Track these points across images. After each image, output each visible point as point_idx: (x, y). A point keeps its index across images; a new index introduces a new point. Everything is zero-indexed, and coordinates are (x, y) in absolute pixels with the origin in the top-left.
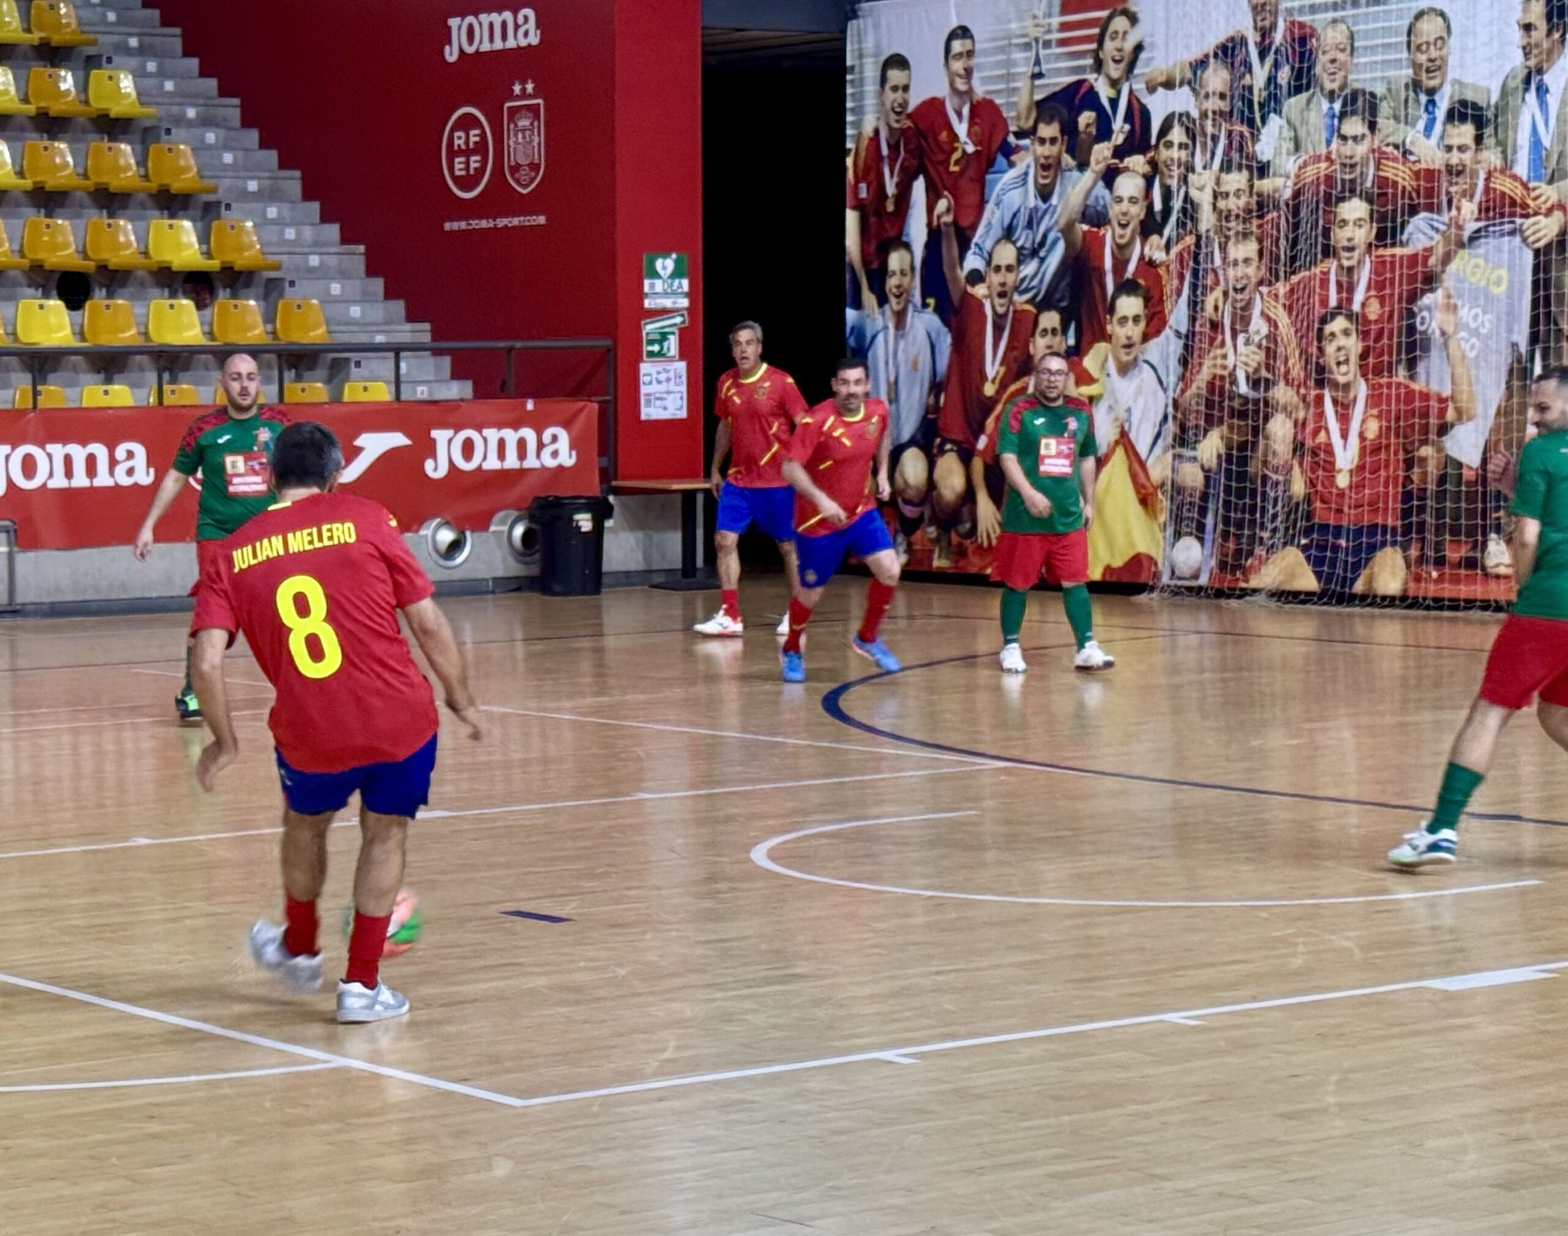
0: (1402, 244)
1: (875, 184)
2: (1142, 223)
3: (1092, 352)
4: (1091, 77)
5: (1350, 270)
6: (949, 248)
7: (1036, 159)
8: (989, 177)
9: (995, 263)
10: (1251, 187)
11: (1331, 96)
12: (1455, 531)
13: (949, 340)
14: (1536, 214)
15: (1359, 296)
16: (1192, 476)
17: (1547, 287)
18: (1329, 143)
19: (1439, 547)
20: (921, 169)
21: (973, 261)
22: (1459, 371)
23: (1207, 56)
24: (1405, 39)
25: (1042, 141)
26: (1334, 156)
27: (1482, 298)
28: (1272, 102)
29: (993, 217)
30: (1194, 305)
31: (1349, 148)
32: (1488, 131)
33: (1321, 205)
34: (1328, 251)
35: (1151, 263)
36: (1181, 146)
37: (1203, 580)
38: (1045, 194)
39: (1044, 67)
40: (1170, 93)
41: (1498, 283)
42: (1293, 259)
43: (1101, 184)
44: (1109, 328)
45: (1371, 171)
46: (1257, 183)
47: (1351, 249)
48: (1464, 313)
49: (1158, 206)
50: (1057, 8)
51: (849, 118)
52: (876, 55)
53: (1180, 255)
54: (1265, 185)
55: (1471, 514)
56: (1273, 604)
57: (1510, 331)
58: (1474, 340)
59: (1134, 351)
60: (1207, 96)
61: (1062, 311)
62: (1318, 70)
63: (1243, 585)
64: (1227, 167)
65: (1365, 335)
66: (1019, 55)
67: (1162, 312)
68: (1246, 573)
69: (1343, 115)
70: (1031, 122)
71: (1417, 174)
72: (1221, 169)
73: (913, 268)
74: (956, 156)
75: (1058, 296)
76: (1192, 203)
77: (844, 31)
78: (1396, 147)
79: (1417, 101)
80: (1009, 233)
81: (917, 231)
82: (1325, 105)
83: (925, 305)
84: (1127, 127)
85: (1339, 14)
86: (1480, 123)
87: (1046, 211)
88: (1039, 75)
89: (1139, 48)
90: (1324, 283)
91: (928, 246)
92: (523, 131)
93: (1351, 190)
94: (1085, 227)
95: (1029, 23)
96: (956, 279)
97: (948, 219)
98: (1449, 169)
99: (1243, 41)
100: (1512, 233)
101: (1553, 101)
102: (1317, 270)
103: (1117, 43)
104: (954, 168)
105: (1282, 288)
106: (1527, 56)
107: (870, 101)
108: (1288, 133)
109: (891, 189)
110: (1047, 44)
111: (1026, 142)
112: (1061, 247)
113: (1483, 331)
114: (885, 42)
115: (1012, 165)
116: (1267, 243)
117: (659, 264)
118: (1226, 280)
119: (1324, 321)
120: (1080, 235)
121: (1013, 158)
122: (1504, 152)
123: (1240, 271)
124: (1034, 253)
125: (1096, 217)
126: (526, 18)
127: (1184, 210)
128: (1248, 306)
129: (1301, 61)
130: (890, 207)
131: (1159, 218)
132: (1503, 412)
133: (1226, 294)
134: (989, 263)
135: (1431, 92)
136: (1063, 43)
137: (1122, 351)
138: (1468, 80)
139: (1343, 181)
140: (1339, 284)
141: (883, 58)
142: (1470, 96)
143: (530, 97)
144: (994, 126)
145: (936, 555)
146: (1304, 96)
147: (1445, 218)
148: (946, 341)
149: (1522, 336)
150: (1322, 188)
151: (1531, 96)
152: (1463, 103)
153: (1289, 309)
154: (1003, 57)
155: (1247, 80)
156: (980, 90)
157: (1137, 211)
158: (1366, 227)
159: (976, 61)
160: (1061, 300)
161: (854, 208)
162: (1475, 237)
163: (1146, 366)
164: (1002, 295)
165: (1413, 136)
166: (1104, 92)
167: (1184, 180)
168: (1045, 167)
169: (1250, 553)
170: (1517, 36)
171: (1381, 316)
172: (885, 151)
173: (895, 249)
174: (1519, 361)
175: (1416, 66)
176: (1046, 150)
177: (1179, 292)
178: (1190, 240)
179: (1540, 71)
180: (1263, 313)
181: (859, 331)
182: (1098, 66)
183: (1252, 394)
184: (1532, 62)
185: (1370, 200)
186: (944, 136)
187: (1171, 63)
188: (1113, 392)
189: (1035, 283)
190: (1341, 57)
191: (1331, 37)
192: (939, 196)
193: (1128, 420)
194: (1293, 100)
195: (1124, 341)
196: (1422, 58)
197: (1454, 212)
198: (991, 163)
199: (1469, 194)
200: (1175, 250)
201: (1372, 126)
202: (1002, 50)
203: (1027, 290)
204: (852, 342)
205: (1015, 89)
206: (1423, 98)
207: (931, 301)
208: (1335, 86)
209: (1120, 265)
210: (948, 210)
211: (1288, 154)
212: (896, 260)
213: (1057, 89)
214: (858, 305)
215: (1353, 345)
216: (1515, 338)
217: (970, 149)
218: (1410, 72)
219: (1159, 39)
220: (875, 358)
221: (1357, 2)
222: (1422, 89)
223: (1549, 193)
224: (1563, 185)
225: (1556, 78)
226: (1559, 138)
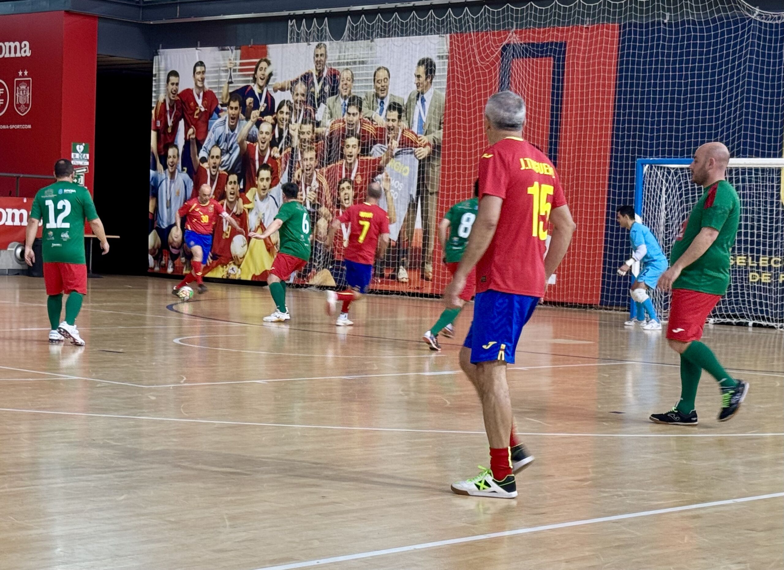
0: (371, 156)
1: (163, 121)
2: (270, 142)
3: (250, 191)
4: (252, 84)
5: (351, 164)
6: (194, 148)
7: (229, 115)
8: (210, 121)
9: (211, 155)
10: (313, 131)
11: (345, 97)
12: (388, 264)
13: (192, 184)
14: (420, 146)
15: (353, 174)
17: (423, 174)
18: (344, 115)
19: (381, 270)
20: (183, 116)
21: (203, 154)
22: (390, 204)
23: (298, 79)
24: (373, 78)
25: (232, 108)
26: (345, 120)
27: (399, 177)
28: (322, 98)
29: (211, 137)
30: (290, 174)
31: (351, 118)
32: (403, 114)
33: (341, 139)
34: (342, 156)
35: (274, 158)
36: (287, 113)
37: (291, 281)
38: (232, 129)
39: (233, 79)
40: (283, 93)
41: (405, 171)
42: (329, 159)
43: (255, 126)
44: (257, 182)
45: (359, 127)
46: (315, 129)
47: (351, 156)
48: (393, 183)
49: (277, 136)
50: (239, 57)
51: (154, 95)
52: (166, 70)
53: (286, 156)
54: (319, 130)
55: (394, 258)
56: (318, 290)
57: (409, 190)
58: (396, 193)
59: (266, 192)
60: (297, 95)
61: (238, 175)
62: (340, 87)
63: (307, 283)
64: (304, 122)
65: (355, 189)
66: (223, 74)
67: (278, 177)
68: (308, 278)
69: (349, 105)
70: (227, 101)
71: (376, 129)
72: (302, 123)
73: (178, 155)
74: (197, 112)
75: (237, 169)
76: (291, 136)
77: (153, 60)
78: (369, 118)
79: (377, 101)
80: (218, 143)
81: (180, 141)
82: (342, 101)
83: (183, 170)
84: (265, 105)
85: (349, 67)
86: (400, 111)
87: (232, 136)
88: (231, 83)
89: (271, 75)
90: (341, 168)
91: (184, 147)
92: (23, 90)
93: (352, 133)
94: (248, 143)
95: (228, 62)
96: (196, 160)
97: (194, 136)
98: (389, 128)
99: (312, 74)
100: (411, 153)
101: (427, 104)
102: (338, 163)
103: (262, 72)
104: (196, 117)
105: (324, 170)
106: (418, 87)
107: (162, 88)
108: (328, 111)
109: (170, 123)
110: (235, 71)
111: (225, 108)
112: (238, 150)
113: (400, 189)
114: (169, 66)
115: (219, 117)
116: (319, 152)
117: (78, 147)
118: (303, 167)
119: (340, 183)
120: (246, 146)
121: (220, 114)
122: (409, 123)
123: (309, 162)
124: (228, 151)
125: (252, 139)
126: (25, 45)
127: (288, 138)
128: (312, 175)
129: (334, 83)
130: (170, 131)
131: (277, 141)
132: (406, 220)
133: (303, 171)
134: (209, 155)
135: (382, 98)
136: (241, 70)
137: (262, 191)
138: (396, 94)
139: (349, 130)
140: (346, 169)
141: (168, 72)
142: (397, 101)
143: (26, 77)
144: (213, 101)
145: (185, 269)
146: (335, 97)
147: (387, 146)
148: (191, 184)
149: (414, 193)
150: (341, 132)
151: (419, 102)
152: (395, 103)
153: (327, 178)
154: (217, 75)
155: (312, 89)
156: (207, 87)
157: (269, 137)
158: (357, 147)
159: (206, 75)
160: (238, 170)
161: (154, 130)
162: (397, 154)
163: (271, 198)
164: (214, 167)
165: (375, 115)
166: (257, 91)
167: (287, 126)
168: (233, 118)
169: (310, 271)
170: (414, 79)
171: (361, 182)
172: (168, 108)
173: (171, 147)
174: (413, 201)
175: (377, 89)
176: (233, 112)
177: (285, 168)
178: (290, 149)
179: (423, 93)
180: (317, 179)
181: (155, 179)
182: (255, 80)
183: (312, 210)
184: (420, 90)
185: (359, 138)
186: (192, 104)
187: (283, 81)
188: (257, 207)
189: (228, 163)
190: (349, 83)
191: (345, 75)
192: (190, 127)
193: (263, 218)
194: (330, 98)
195: (263, 187)
196: (379, 86)
197: (390, 144)
198: (211, 116)
199: (395, 138)
200: (283, 153)
201: (360, 110)
202: (216, 72)
203: (224, 166)
204: (152, 183)
205: (221, 87)
206: (379, 101)
207: (185, 169)
208: (347, 94)
209: (261, 158)
210: (193, 133)
211: (329, 119)
212: (171, 152)
213: (238, 88)
214: (155, 169)
215: (351, 193)
216: (411, 193)
217: (203, 109)
218: (375, 90)
219: (279, 72)
220: (162, 190)
221: (355, 63)
222: (379, 97)
223: (425, 139)
224: (431, 136)
225: (428, 96)
226: (430, 118)
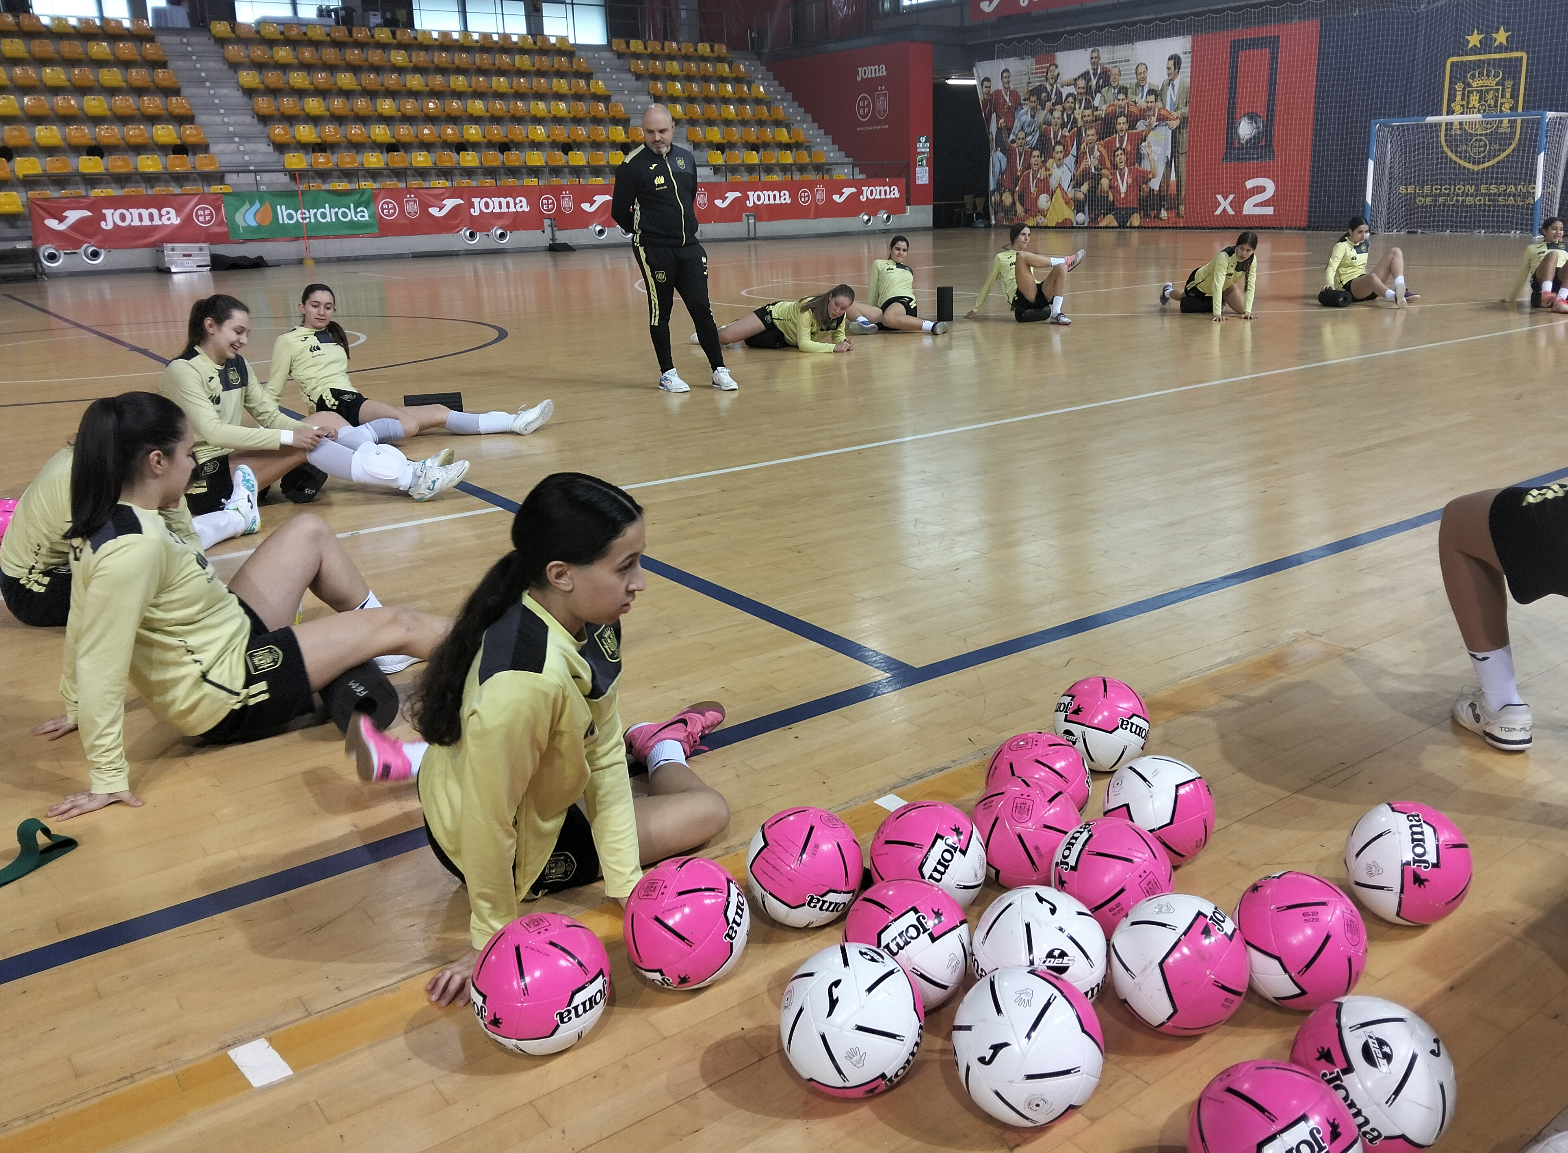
0: (1136, 129)
2: (1061, 125)
3: (1049, 162)
4: (1045, 83)
5: (1122, 137)
6: (1005, 133)
7: (1030, 107)
8: (1016, 112)
9: (1019, 137)
10: (1092, 114)
11: (1115, 88)
12: (1152, 208)
13: (1005, 160)
14: (1172, 120)
15: (1125, 144)
16: (1080, 196)
17: (1176, 140)
18: (1114, 101)
19: (1148, 212)
20: (995, 110)
21: (1012, 137)
22: (1152, 164)
23: (1079, 77)
24: (1136, 72)
25: (1031, 102)
26: (1116, 105)
29: (1017, 124)
30: (1078, 147)
31: (1120, 102)
32: (1159, 97)
33: (1113, 119)
35: (1065, 136)
37: (1086, 225)
38: (1033, 117)
40: (1068, 87)
41: (1162, 139)
42: (1106, 134)
43: (1049, 114)
44: (1053, 155)
45: (1126, 109)
46: (1095, 113)
47: (1122, 131)
49: (1066, 119)
50: (1034, 63)
53: (1073, 134)
55: (1157, 202)
57: (1165, 153)
58: (1157, 154)
59: (1061, 161)
60: (1079, 88)
61: (1039, 150)
64: (1085, 108)
65: (1127, 155)
66: (1024, 77)
67: (1068, 150)
68: (1098, 222)
69: (1118, 93)
70: (1027, 96)
71: (1139, 109)
74: (1006, 106)
76: (1076, 119)
78: (1133, 102)
79: (1138, 89)
80: (1022, 129)
82: (1113, 90)
83: (997, 150)
84: (1056, 97)
85: (1117, 65)
86: (1156, 96)
87: (1033, 122)
88: (1030, 83)
89: (1058, 75)
90: (1115, 141)
91: (997, 133)
92: (881, 101)
93: (1121, 114)
94: (1045, 126)
95: (1026, 67)
96: (1007, 142)
97: (1003, 124)
98: (1148, 108)
99: (1089, 72)
101: (1176, 88)
102: (1113, 137)
103: (1052, 73)
104: (1005, 110)
105: (1103, 142)
106: (1169, 76)
108: (1103, 98)
110: (1032, 74)
112: (1038, 132)
113: (1159, 152)
116: (1098, 129)
117: (921, 139)
118: (1087, 140)
119: (1115, 151)
120: (1043, 129)
122: (1163, 103)
123: (1090, 138)
124: (1030, 134)
125: (1048, 123)
126: (882, 68)
127: (1074, 120)
128: (1094, 147)
129: (1106, 78)
131: (1066, 123)
132: (1164, 175)
133: (1087, 144)
134: (1017, 137)
135: (1143, 87)
137: (1058, 161)
138: (1153, 83)
139: (1118, 112)
140: (1119, 141)
142: (1153, 87)
143: (884, 90)
144: (1017, 97)
146: (1107, 88)
147: (1148, 122)
149: (1169, 153)
150: (1113, 113)
151: (1170, 87)
152: (1152, 89)
153: (1105, 148)
155: (1090, 83)
156: (1012, 87)
157: (1060, 122)
158: (1126, 124)
159: (1011, 79)
160: (1039, 147)
162: (1156, 126)
163: (1065, 165)
164: (1021, 146)
165: (1138, 99)
167: (1073, 112)
168: (1032, 109)
169: (1098, 217)
170: (1165, 71)
171: (1131, 149)
174: (1168, 161)
175: (1138, 79)
176: (1033, 104)
177: (1074, 143)
178: (1075, 129)
179: (1173, 80)
180: (1098, 149)
182: (1047, 80)
183: (1096, 172)
184: (1170, 78)
185: (1127, 117)
186: (1001, 101)
187: (1067, 79)
188: (1056, 173)
189: (1031, 143)
191: (1115, 71)
193: (1061, 181)
194: (1103, 89)
195: (1058, 158)
196: (1140, 77)
197: (1150, 120)
199: (1154, 115)
200: (1071, 132)
201: (1127, 96)
203: (1029, 145)
206: (1140, 88)
207: (999, 149)
208: (1115, 85)
209: (1056, 137)
210: (1003, 122)
211: (1103, 104)
213: (1034, 87)
215: (1123, 157)
216: (1167, 155)
217: (1010, 104)
218: (1137, 81)
221: (1121, 62)
222: (1140, 85)
223: (1175, 114)
224: (1179, 112)
225: (1176, 82)
226: (1178, 99)
